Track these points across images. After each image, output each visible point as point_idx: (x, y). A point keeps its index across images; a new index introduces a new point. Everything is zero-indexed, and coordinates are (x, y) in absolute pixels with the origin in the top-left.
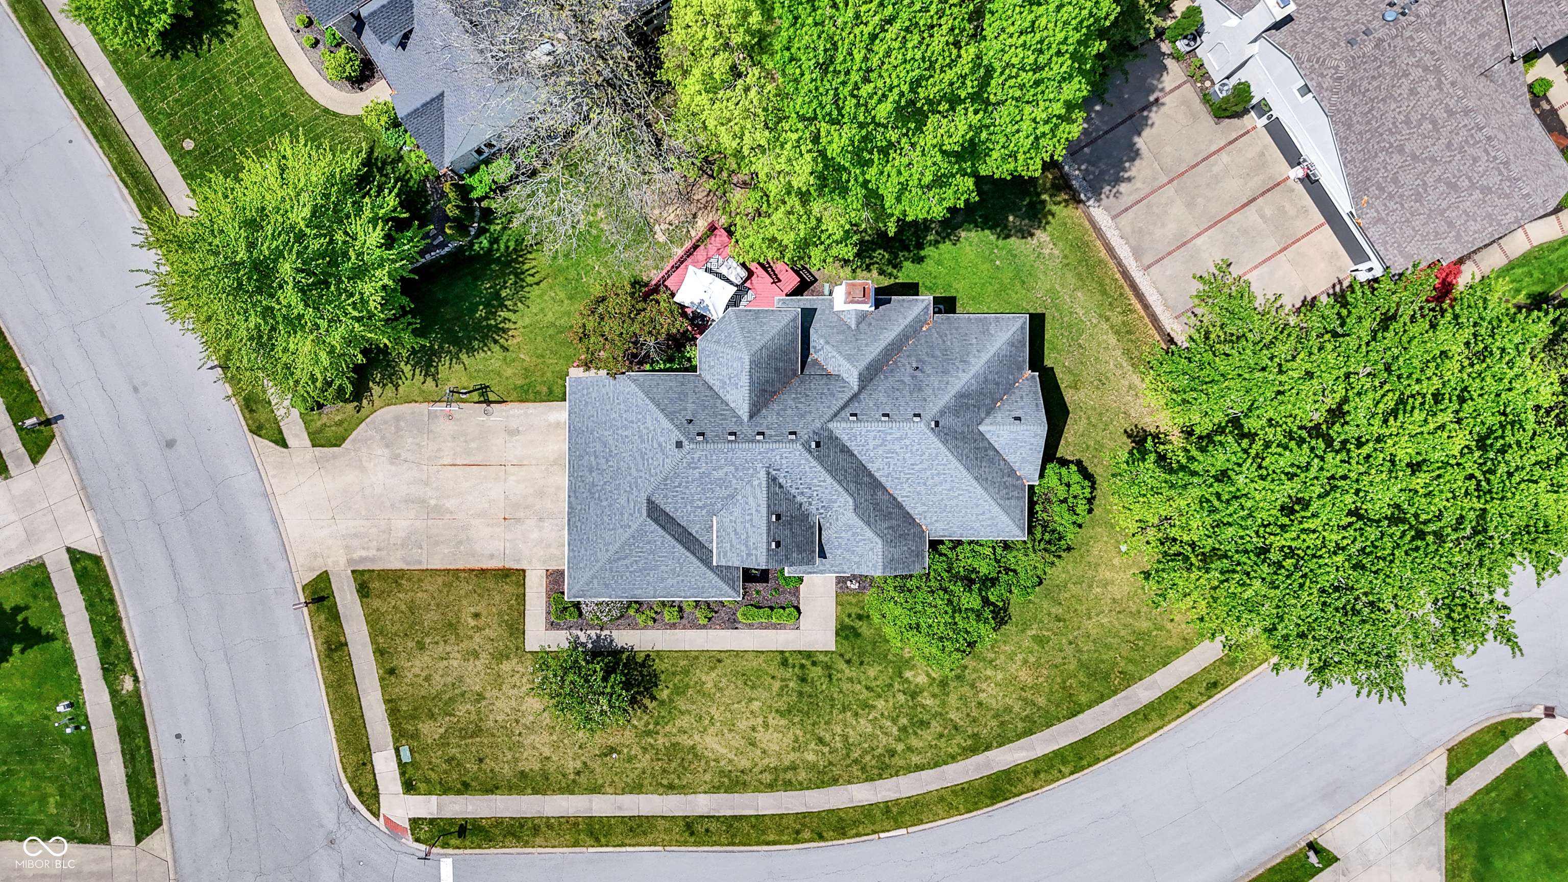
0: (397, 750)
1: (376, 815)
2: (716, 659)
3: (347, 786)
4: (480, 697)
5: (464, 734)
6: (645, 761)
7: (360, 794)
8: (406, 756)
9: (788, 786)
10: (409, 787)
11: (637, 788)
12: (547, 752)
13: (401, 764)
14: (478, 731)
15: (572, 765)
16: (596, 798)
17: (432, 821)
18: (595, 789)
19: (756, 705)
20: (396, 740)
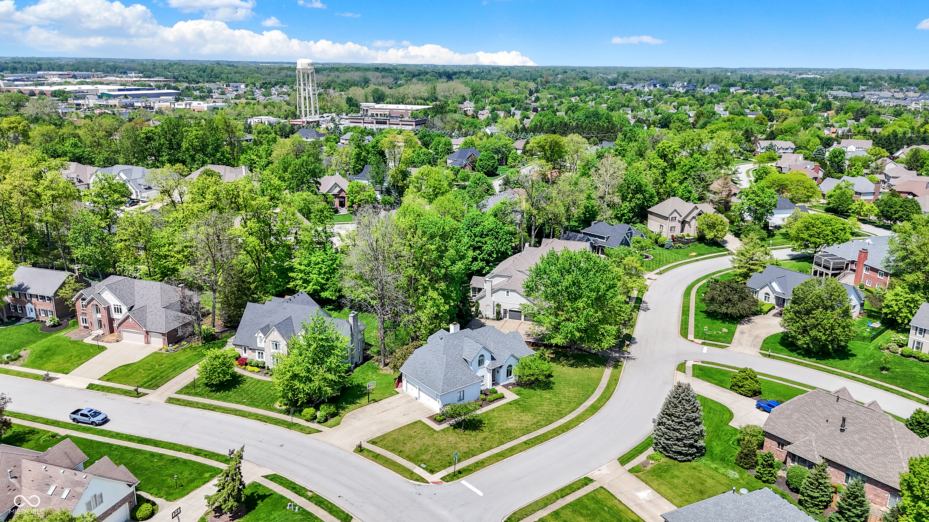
0: (419, 466)
1: (427, 482)
2: (493, 410)
3: (411, 481)
4: (434, 445)
5: (437, 453)
6: (497, 436)
7: (418, 480)
8: (423, 465)
9: (542, 426)
10: (432, 472)
11: (502, 443)
12: (467, 446)
13: (424, 469)
14: (441, 451)
15: (478, 445)
16: (492, 450)
17: (448, 475)
18: (490, 448)
19: (513, 413)
20: (416, 464)
